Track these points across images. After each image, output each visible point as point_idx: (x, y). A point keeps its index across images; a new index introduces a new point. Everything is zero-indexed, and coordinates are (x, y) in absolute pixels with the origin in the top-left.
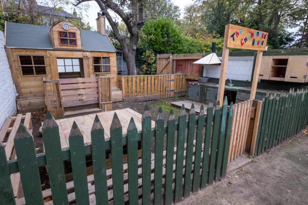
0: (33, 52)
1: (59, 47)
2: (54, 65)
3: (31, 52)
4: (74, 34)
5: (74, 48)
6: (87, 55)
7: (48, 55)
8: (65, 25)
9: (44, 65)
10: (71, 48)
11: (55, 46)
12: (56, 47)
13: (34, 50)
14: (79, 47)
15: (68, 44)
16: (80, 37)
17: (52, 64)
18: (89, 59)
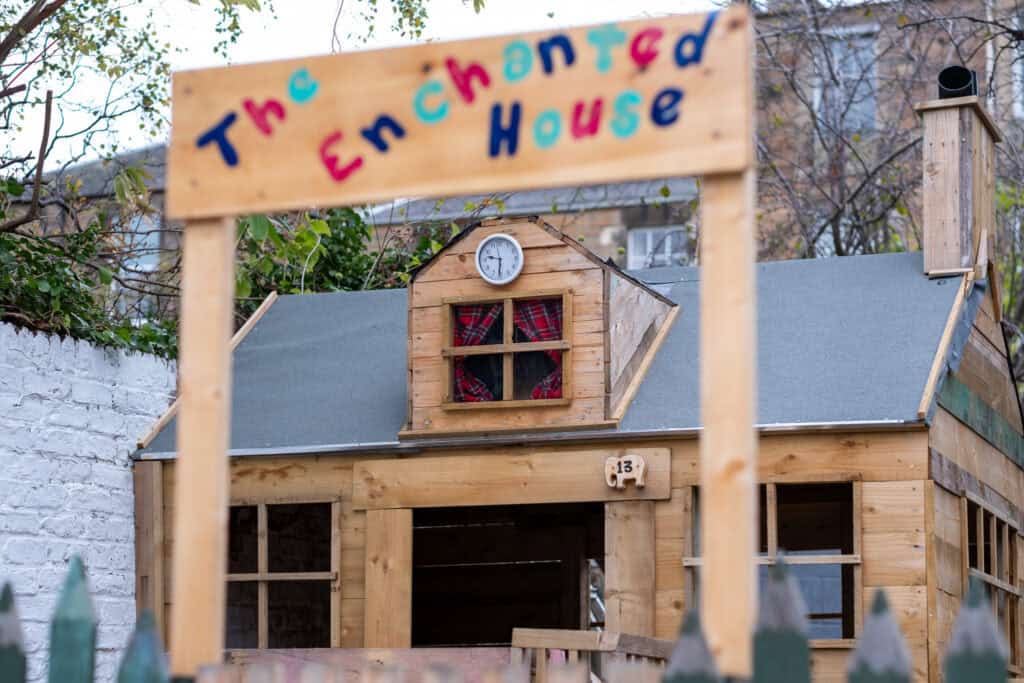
0: (276, 478)
1: (440, 426)
2: (385, 567)
3: (263, 475)
4: (548, 311)
5: (549, 420)
6: (637, 474)
7: (361, 492)
8: (493, 252)
9: (327, 568)
10: (526, 421)
11: (416, 419)
12: (417, 430)
13: (282, 465)
14: (583, 413)
15: (499, 397)
16: (599, 325)
17: (375, 560)
18: (662, 511)
